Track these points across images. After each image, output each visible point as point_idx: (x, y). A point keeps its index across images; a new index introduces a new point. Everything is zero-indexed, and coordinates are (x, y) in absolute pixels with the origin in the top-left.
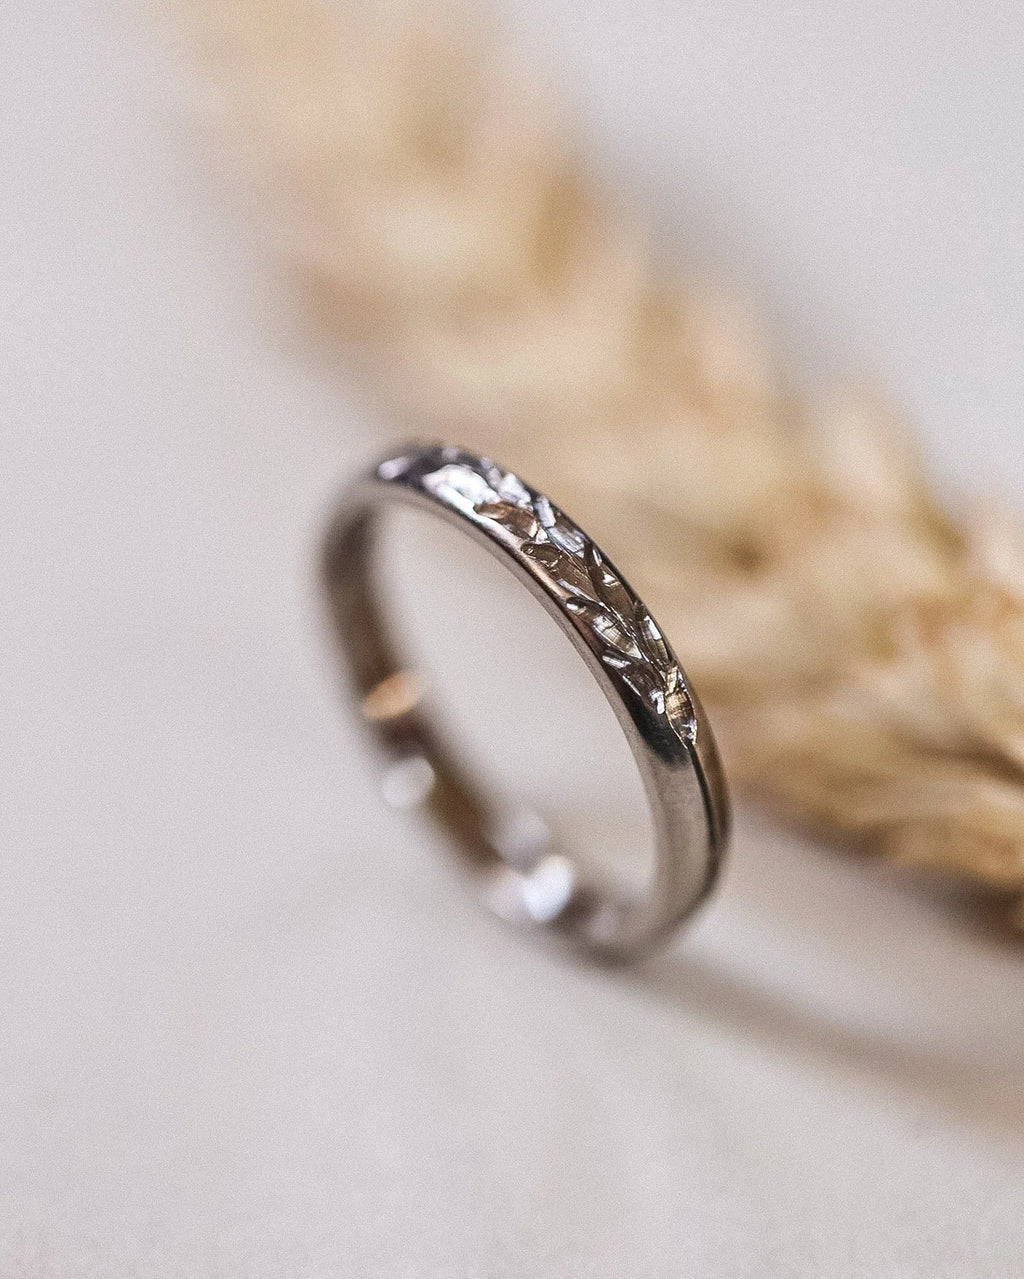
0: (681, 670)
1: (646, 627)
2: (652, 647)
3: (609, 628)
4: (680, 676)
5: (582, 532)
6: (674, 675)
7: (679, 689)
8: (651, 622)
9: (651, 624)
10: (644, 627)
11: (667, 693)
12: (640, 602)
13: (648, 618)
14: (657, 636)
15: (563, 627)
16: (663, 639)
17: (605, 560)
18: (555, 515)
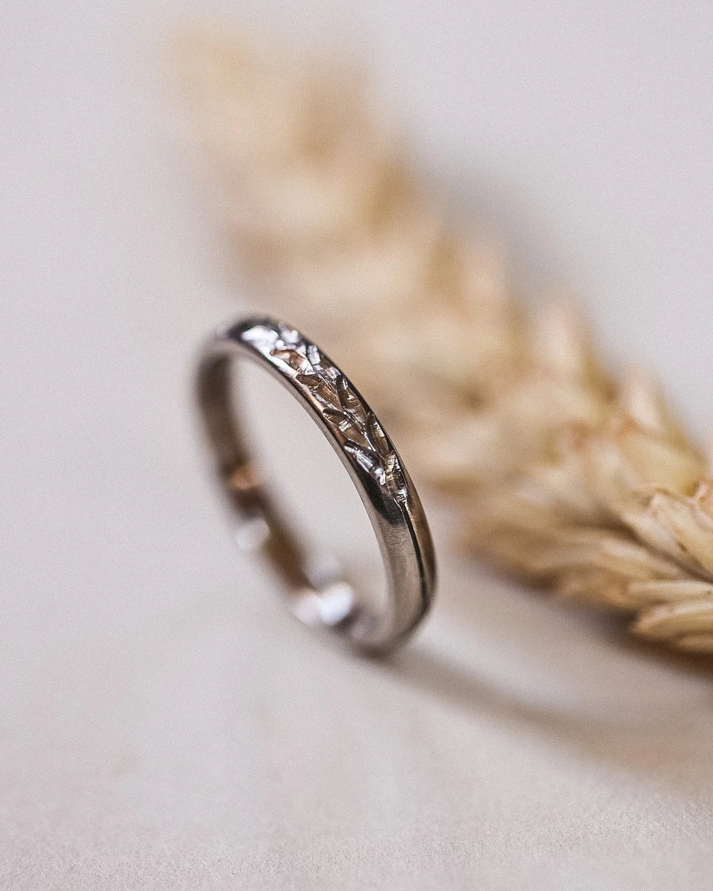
0: (397, 457)
1: (375, 429)
2: (378, 442)
3: (350, 428)
4: (396, 461)
5: (337, 368)
6: (392, 461)
7: (395, 471)
8: (378, 426)
9: (379, 427)
10: (373, 429)
11: (388, 471)
12: (372, 413)
13: (376, 423)
14: (383, 435)
15: (322, 429)
16: (386, 436)
17: (350, 385)
18: (320, 357)
